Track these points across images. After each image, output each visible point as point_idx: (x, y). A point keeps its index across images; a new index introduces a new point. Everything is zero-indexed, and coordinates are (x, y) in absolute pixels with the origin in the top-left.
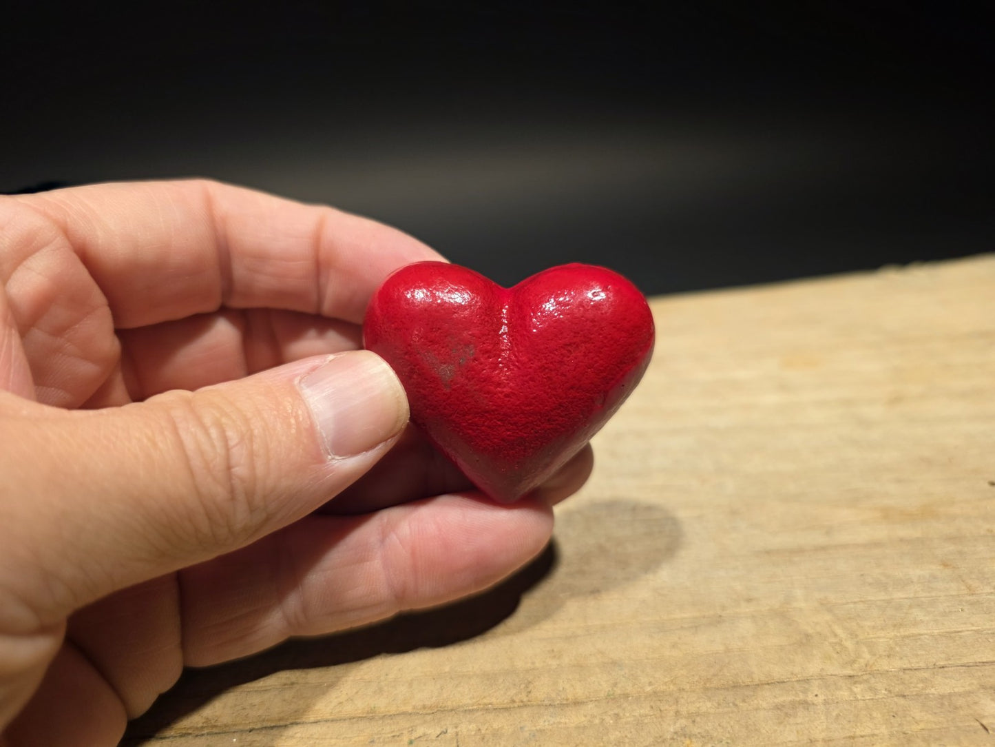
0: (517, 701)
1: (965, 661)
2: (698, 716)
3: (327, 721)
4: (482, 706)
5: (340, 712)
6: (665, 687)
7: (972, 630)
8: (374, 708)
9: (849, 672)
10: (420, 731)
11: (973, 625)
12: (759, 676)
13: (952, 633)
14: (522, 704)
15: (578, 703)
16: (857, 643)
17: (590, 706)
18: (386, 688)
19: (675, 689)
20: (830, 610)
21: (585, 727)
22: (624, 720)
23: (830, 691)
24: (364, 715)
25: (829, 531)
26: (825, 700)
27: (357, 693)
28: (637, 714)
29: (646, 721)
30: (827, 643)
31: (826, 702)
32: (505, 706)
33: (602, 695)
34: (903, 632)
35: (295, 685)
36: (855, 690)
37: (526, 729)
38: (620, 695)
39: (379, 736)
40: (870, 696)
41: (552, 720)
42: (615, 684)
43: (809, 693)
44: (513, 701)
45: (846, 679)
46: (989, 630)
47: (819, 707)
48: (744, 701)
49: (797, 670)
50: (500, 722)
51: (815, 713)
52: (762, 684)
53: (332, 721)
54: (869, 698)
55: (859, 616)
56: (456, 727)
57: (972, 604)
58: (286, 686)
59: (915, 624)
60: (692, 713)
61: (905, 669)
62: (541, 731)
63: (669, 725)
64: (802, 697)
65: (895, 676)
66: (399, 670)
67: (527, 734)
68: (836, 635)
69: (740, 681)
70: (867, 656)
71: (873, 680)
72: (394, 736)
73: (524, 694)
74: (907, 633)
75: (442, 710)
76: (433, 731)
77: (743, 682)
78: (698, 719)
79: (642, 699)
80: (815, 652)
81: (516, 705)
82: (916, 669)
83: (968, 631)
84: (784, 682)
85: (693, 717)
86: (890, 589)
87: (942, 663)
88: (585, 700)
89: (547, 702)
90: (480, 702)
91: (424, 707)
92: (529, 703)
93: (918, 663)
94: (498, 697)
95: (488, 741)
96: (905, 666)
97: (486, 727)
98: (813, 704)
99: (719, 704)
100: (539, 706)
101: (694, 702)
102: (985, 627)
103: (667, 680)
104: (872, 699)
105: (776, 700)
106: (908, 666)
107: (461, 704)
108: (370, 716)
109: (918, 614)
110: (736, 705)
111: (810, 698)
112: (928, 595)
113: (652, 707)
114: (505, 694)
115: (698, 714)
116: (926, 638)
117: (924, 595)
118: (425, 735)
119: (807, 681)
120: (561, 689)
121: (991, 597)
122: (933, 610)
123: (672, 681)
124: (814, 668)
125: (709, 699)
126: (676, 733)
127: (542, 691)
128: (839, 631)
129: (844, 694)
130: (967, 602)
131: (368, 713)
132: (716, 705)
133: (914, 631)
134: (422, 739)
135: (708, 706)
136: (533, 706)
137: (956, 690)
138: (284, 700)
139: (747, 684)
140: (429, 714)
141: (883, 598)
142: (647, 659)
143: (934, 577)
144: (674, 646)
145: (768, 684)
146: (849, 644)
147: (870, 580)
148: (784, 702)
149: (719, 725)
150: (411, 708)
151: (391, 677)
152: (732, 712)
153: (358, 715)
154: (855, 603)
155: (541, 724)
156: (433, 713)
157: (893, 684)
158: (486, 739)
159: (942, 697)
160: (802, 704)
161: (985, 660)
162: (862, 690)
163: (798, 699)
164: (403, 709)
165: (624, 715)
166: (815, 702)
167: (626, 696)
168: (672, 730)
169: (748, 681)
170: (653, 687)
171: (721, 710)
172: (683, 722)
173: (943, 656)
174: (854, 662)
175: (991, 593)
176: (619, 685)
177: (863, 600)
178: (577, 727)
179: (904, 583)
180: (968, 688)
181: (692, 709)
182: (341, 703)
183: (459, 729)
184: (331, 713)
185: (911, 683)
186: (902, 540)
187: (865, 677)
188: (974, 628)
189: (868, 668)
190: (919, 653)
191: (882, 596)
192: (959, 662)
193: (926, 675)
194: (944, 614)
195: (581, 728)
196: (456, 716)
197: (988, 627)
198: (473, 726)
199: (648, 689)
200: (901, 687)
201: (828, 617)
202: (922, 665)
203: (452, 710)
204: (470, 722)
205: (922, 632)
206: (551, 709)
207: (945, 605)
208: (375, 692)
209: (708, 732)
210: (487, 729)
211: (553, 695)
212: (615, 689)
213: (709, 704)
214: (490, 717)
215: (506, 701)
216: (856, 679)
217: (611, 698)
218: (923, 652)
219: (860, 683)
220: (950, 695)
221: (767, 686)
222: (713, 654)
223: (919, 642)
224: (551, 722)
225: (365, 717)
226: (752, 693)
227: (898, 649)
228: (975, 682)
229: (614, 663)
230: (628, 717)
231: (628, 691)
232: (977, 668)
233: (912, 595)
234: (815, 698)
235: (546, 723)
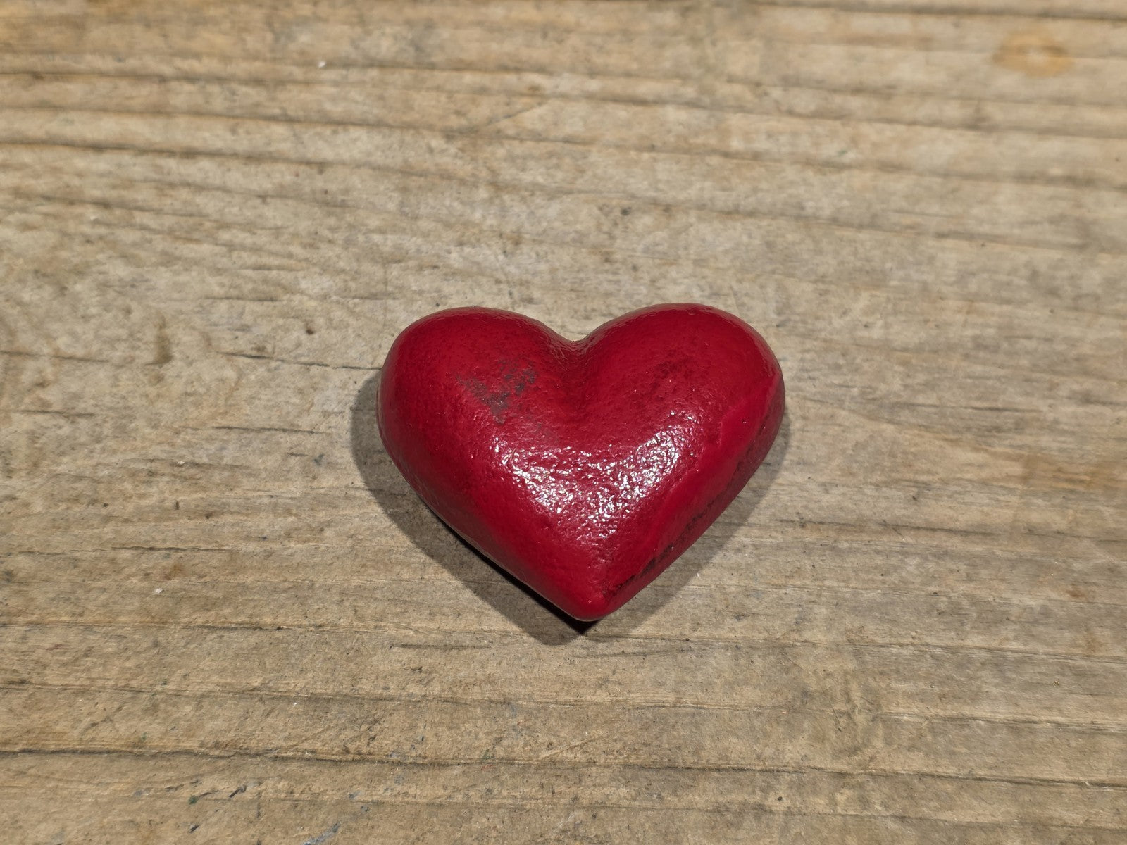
0: (352, 751)
1: (1018, 773)
2: (603, 808)
3: (74, 752)
4: (300, 754)
5: (93, 740)
6: (570, 756)
7: (1054, 722)
8: (144, 738)
9: (841, 766)
10: (207, 784)
11: (1060, 711)
12: (710, 755)
13: (1024, 722)
14: (358, 757)
15: (439, 764)
16: (874, 720)
17: (455, 772)
18: (162, 705)
19: (584, 760)
20: (857, 654)
21: (440, 806)
22: (496, 802)
23: (801, 795)
24: (129, 749)
25: (919, 493)
26: (789, 808)
27: (119, 709)
28: (518, 794)
29: (528, 807)
30: (829, 712)
31: (789, 813)
32: (334, 757)
33: (477, 755)
34: (950, 710)
35: (26, 686)
36: (839, 797)
37: (357, 798)
38: (502, 759)
39: (148, 786)
40: (856, 810)
41: (398, 788)
42: (499, 740)
43: (772, 793)
44: (347, 751)
45: (834, 777)
46: (1079, 725)
47: (776, 817)
48: (675, 792)
49: (769, 752)
50: (324, 784)
51: (768, 825)
52: (710, 770)
53: (83, 752)
54: (852, 813)
55: (897, 672)
56: (260, 784)
57: (1080, 674)
58: (13, 686)
59: (975, 698)
60: (597, 803)
61: (924, 775)
62: (377, 804)
63: (559, 817)
64: (757, 798)
65: (906, 783)
66: (186, 676)
67: (358, 807)
68: (849, 700)
69: (680, 760)
70: (879, 744)
71: (872, 784)
72: (170, 788)
73: (364, 741)
74: (954, 713)
75: (242, 752)
76: (225, 786)
77: (684, 763)
78: (602, 813)
79: (532, 771)
80: (806, 725)
81: (350, 757)
82: (940, 777)
83: (1048, 722)
84: (742, 770)
85: (594, 809)
86: (967, 628)
87: (981, 773)
88: (450, 762)
89: (395, 758)
90: (299, 747)
91: (217, 745)
92: (369, 757)
93: (947, 767)
94: (326, 740)
95: (301, 812)
96: (926, 770)
97: (301, 788)
98: (771, 812)
99: (639, 794)
100: (382, 762)
101: (602, 785)
102: (1075, 720)
103: (576, 743)
104: (857, 816)
105: (721, 799)
106: (931, 770)
107: (270, 747)
108: (137, 751)
109: (989, 682)
110: (660, 798)
111: (771, 801)
112: (1022, 647)
113: (542, 786)
114: (337, 736)
115: (603, 806)
116: (979, 726)
117: (1015, 645)
118: (214, 791)
119: (775, 772)
120: (419, 738)
121: (1113, 665)
122: (1014, 676)
123: (581, 746)
124: (793, 751)
125: (627, 785)
126: (564, 831)
127: (390, 738)
128: (856, 695)
129: (820, 803)
130: (1072, 668)
131: (134, 746)
132: (633, 793)
133: (967, 711)
134: (209, 797)
135: (622, 795)
136: (373, 761)
137: (982, 819)
138: (11, 710)
139: (688, 765)
140: (222, 758)
141: (950, 643)
142: (556, 703)
143: (1046, 613)
144: (603, 683)
145: (719, 770)
146: (861, 719)
147: (943, 604)
148: (731, 802)
149: (629, 827)
150: (197, 744)
151: (171, 687)
152: (652, 809)
153: (119, 748)
154: (901, 645)
155: (380, 793)
156: (229, 757)
157: (896, 797)
158: (298, 809)
159: (957, 827)
160: (756, 809)
161: (1046, 776)
162: (848, 800)
163: (752, 801)
164: (187, 744)
165: (500, 793)
166: (774, 809)
167: (510, 762)
168: (560, 826)
169: (691, 760)
170: (553, 752)
171: (637, 803)
172: (578, 815)
173: (990, 760)
174: (854, 751)
175: (1119, 658)
176: (505, 743)
177: (917, 642)
178: (429, 805)
179: (993, 618)
180: (1000, 819)
181: (598, 795)
182: (94, 725)
183: (263, 787)
184: (81, 740)
185: (922, 798)
186: (1031, 531)
187: (859, 779)
188: (1060, 719)
189: (872, 765)
190: (957, 750)
191: (950, 638)
192: (1007, 774)
193: (949, 787)
194: (1029, 686)
195: (433, 806)
196: (261, 766)
197: (1081, 720)
198: (282, 785)
199: (545, 754)
200: (906, 802)
201: (851, 665)
202: (952, 771)
203: (257, 755)
204: (281, 778)
205: (979, 714)
206: (398, 770)
207: (1037, 670)
208: (146, 711)
209: (608, 835)
210: (302, 793)
211: (406, 747)
212: (497, 748)
213: (623, 791)
214: (310, 771)
215: (336, 750)
216: (848, 779)
217: (487, 762)
218: (964, 750)
219: (852, 787)
220: (970, 826)
221: (716, 774)
222: (655, 706)
223: (967, 731)
224: (395, 793)
225: (130, 752)
226: (690, 783)
227: (929, 738)
228: (1013, 810)
229: (506, 703)
230: (505, 797)
231: (513, 755)
232: (1029, 786)
233: (995, 644)
234: (777, 803)
235: (388, 793)
